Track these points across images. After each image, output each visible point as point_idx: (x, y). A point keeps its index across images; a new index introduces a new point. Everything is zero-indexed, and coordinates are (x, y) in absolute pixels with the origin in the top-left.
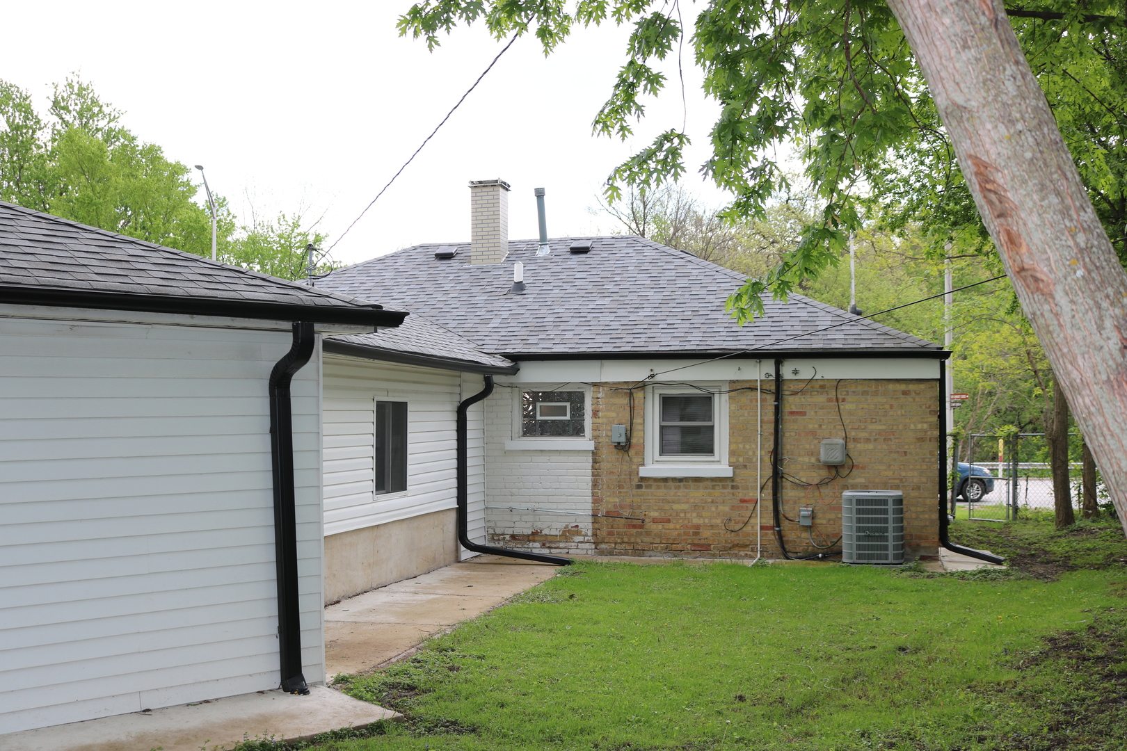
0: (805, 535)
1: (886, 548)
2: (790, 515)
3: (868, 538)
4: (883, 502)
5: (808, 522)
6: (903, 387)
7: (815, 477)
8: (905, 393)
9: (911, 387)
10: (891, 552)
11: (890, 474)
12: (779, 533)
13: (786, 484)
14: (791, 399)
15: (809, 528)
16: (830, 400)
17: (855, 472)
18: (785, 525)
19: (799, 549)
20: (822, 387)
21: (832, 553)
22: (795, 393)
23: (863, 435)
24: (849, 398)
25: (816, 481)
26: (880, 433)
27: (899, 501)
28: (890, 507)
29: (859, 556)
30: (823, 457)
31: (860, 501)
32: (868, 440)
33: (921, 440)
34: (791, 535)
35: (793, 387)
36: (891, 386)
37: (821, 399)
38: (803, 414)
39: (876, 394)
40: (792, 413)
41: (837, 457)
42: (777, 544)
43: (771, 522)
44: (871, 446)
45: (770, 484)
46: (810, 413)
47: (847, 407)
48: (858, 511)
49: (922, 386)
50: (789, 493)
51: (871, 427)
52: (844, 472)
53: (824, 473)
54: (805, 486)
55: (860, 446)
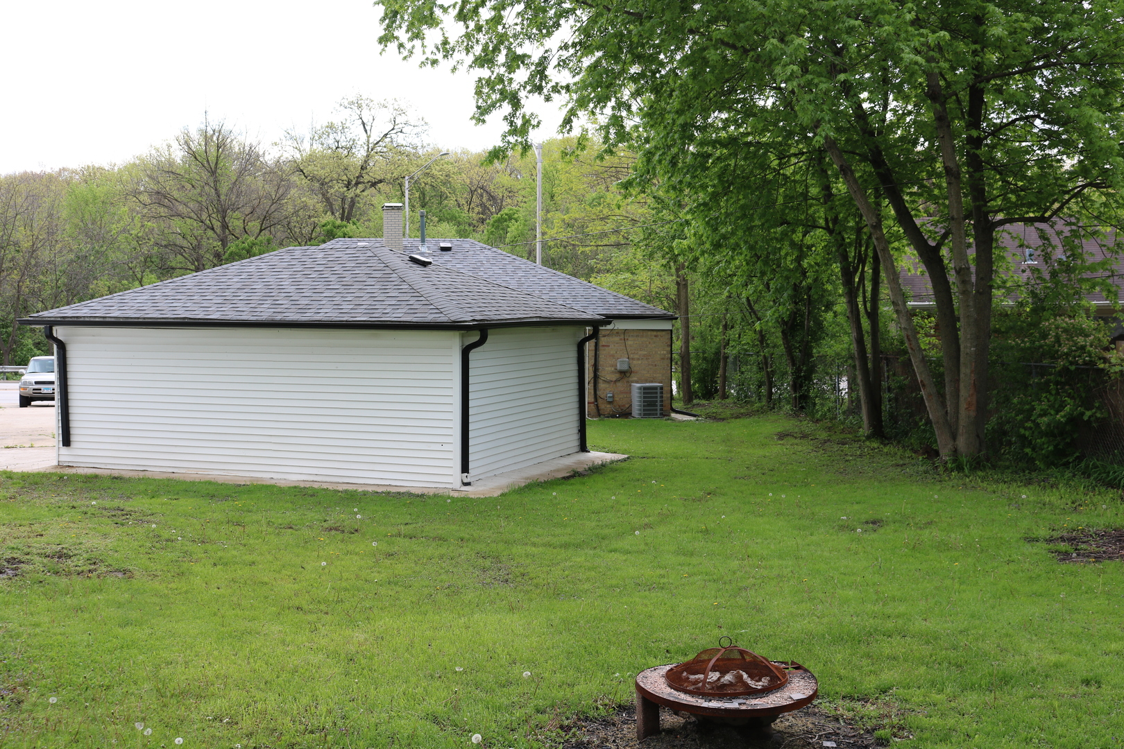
0: (608, 406)
1: (656, 410)
2: (602, 396)
3: (648, 405)
4: (655, 388)
5: (611, 400)
6: (655, 333)
7: (614, 377)
8: (656, 336)
9: (659, 333)
10: (659, 412)
11: (648, 375)
12: (597, 405)
13: (600, 381)
14: (602, 339)
15: (610, 403)
16: (621, 339)
17: (632, 375)
18: (600, 401)
19: (606, 413)
20: (617, 333)
21: (626, 414)
22: (604, 336)
23: (636, 356)
24: (630, 339)
25: (614, 379)
26: (644, 355)
27: (662, 388)
28: (659, 391)
29: (645, 414)
30: (619, 368)
31: (645, 388)
32: (638, 359)
33: (663, 359)
34: (602, 406)
35: (603, 333)
36: (649, 333)
37: (617, 339)
38: (608, 346)
39: (642, 336)
40: (603, 346)
41: (625, 367)
42: (595, 411)
43: (593, 400)
44: (640, 362)
45: (592, 381)
46: (612, 346)
47: (629, 343)
48: (644, 393)
49: (664, 333)
50: (601, 385)
51: (640, 353)
52: (628, 375)
53: (618, 376)
54: (608, 382)
55: (635, 362)
